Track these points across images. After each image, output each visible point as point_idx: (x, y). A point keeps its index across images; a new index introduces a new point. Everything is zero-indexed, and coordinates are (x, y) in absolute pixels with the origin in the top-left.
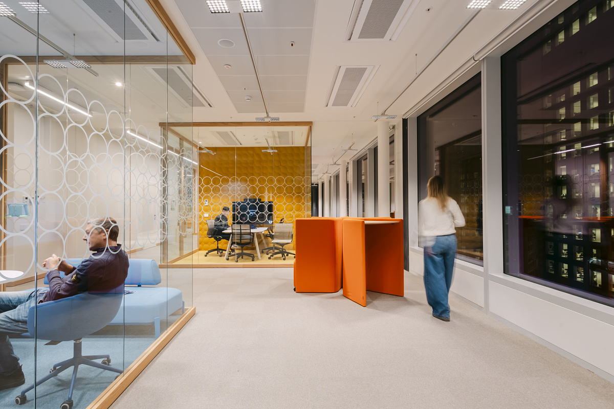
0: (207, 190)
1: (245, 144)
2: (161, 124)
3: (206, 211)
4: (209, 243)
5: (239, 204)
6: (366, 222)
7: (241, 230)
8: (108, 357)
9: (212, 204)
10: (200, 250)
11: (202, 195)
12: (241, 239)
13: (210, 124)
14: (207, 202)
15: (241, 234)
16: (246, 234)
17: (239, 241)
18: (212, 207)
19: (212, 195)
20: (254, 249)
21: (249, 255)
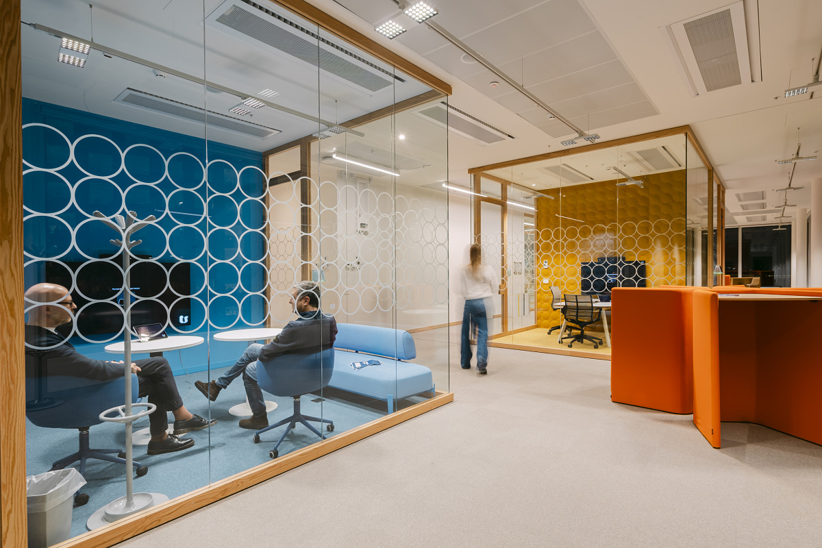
0: (547, 247)
1: (599, 178)
2: (471, 171)
3: (546, 275)
4: (542, 318)
5: (592, 265)
6: (720, 297)
7: (577, 302)
8: (331, 423)
9: (553, 266)
10: (537, 326)
11: (540, 254)
12: (577, 316)
13: (525, 160)
14: (546, 264)
15: (578, 308)
16: (585, 309)
17: (574, 318)
18: (553, 270)
19: (553, 253)
20: (602, 330)
21: (590, 338)
